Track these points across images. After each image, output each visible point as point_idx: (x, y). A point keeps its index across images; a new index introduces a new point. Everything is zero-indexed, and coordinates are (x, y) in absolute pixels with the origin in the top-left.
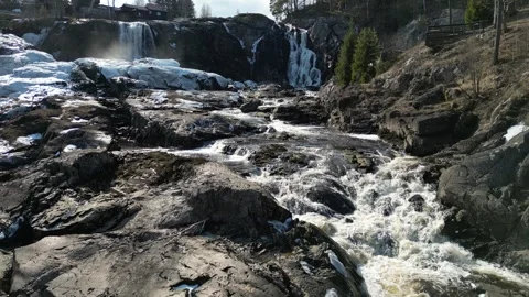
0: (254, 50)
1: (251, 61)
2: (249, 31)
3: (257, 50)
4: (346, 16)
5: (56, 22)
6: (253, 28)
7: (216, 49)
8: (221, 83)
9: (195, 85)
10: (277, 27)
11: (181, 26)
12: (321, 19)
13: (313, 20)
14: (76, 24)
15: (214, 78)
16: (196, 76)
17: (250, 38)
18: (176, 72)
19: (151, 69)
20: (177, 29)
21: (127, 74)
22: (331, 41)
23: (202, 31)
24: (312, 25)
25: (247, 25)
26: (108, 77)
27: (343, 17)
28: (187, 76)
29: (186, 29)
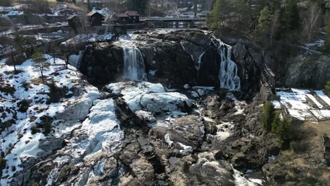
0: (199, 62)
2: (196, 47)
3: (201, 61)
4: (257, 42)
5: (87, 46)
6: (198, 45)
7: (178, 62)
8: (189, 105)
9: (176, 107)
10: (212, 44)
11: (157, 47)
12: (240, 40)
13: (235, 40)
14: (99, 50)
15: (185, 102)
16: (176, 101)
17: (197, 53)
18: (165, 100)
19: (152, 100)
20: (155, 50)
21: (140, 104)
22: (247, 59)
23: (170, 51)
24: (235, 44)
25: (194, 43)
26: (132, 109)
27: (254, 42)
28: (171, 103)
29: (160, 50)
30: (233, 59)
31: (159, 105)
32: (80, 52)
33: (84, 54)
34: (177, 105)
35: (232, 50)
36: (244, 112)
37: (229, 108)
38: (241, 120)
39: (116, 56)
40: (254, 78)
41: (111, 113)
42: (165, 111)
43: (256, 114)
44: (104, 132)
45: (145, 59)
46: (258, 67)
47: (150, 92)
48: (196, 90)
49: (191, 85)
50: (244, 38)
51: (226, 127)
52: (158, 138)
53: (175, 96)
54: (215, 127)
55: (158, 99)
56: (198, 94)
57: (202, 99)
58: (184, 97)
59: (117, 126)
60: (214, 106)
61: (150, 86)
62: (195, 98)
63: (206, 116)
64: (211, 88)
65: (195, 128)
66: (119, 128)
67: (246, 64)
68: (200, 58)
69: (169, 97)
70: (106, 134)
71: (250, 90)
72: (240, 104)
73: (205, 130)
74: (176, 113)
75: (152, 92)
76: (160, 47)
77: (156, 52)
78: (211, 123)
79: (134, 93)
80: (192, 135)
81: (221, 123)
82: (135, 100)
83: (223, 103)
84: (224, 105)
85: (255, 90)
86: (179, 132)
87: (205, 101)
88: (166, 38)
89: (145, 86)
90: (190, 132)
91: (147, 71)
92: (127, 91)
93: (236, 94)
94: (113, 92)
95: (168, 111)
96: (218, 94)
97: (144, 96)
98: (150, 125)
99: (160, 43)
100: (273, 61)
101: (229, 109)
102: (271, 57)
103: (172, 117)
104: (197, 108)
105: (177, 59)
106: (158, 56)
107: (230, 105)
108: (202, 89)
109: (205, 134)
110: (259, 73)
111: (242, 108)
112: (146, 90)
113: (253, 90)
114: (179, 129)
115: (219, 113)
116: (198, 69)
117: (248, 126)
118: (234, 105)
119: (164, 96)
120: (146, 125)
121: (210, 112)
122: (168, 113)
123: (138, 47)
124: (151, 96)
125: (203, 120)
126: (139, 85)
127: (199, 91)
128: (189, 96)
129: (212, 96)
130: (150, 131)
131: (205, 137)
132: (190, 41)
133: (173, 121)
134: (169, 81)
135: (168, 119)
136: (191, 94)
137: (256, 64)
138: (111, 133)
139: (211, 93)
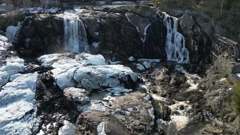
0: (145, 34)
1: (143, 40)
2: (142, 19)
3: (147, 32)
4: (205, 12)
5: (27, 17)
6: (143, 17)
7: (123, 34)
8: (134, 79)
9: (118, 82)
10: (158, 16)
11: (101, 18)
12: (187, 11)
13: (182, 12)
14: (39, 21)
15: (129, 76)
16: (118, 75)
17: (142, 25)
18: (105, 73)
19: (89, 73)
20: (99, 21)
21: (73, 79)
22: (195, 30)
23: (114, 22)
24: (181, 15)
25: (139, 15)
26: (61, 86)
27: (202, 12)
28: (113, 77)
29: (104, 21)
30: (179, 30)
31: (97, 80)
32: (19, 23)
33: (23, 25)
34: (119, 79)
35: (179, 22)
36: (200, 87)
37: (181, 82)
38: (199, 98)
39: (57, 27)
40: (204, 49)
41: (29, 92)
42: (104, 88)
43: (220, 91)
44: (8, 122)
45: (87, 30)
46: (208, 38)
47: (88, 65)
48: (141, 63)
49: (136, 58)
50: (191, 9)
51: (182, 108)
52: (87, 130)
53: (118, 69)
54: (167, 109)
55: (96, 73)
56: (144, 66)
57: (148, 72)
58: (128, 70)
59: (32, 111)
60: (163, 80)
61: (88, 58)
62: (141, 72)
63: (155, 92)
64: (158, 60)
65: (142, 111)
66: (35, 113)
67: (195, 35)
68: (145, 30)
69: (110, 70)
70: (9, 125)
71: (201, 62)
72: (192, 78)
73: (155, 113)
74: (118, 90)
75: (91, 65)
76: (104, 18)
77: (99, 23)
78: (161, 102)
79: (68, 65)
80: (137, 122)
81: (174, 103)
82: (67, 74)
83: (173, 76)
84: (175, 79)
85: (206, 61)
86: (120, 117)
87: (153, 74)
88: (111, 11)
89: (84, 58)
90: (135, 118)
91: (90, 43)
92: (60, 63)
93: (185, 66)
94: (43, 65)
95: (108, 87)
96: (166, 67)
97: (80, 70)
98: (80, 108)
99: (105, 15)
100: (225, 30)
101: (180, 84)
102: (223, 27)
103: (113, 95)
104: (144, 83)
105: (122, 31)
106: (102, 28)
107: (181, 79)
108: (148, 61)
109: (155, 120)
110: (209, 43)
111: (195, 83)
112: (84, 62)
113: (203, 62)
114: (121, 113)
115: (170, 89)
116: (143, 42)
117: (210, 107)
118: (186, 79)
119: (104, 69)
120: (75, 108)
121: (159, 88)
122: (108, 89)
123: (80, 18)
124: (88, 69)
125: (151, 99)
126: (77, 57)
127: (145, 63)
128: (134, 69)
129: (160, 69)
130: (80, 117)
131: (156, 125)
132: (135, 13)
133: (113, 101)
134: (113, 53)
135: (107, 99)
136: (136, 66)
137: (206, 34)
138: (18, 123)
139: (158, 65)
